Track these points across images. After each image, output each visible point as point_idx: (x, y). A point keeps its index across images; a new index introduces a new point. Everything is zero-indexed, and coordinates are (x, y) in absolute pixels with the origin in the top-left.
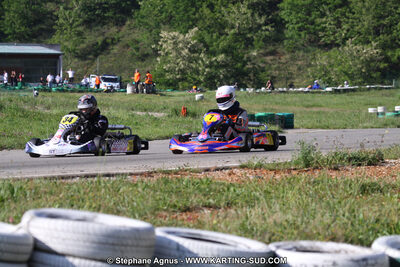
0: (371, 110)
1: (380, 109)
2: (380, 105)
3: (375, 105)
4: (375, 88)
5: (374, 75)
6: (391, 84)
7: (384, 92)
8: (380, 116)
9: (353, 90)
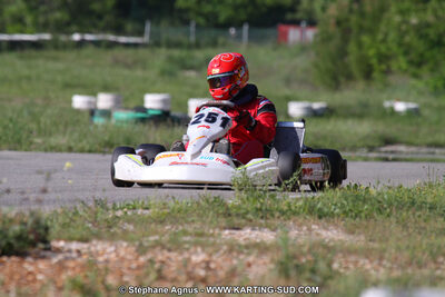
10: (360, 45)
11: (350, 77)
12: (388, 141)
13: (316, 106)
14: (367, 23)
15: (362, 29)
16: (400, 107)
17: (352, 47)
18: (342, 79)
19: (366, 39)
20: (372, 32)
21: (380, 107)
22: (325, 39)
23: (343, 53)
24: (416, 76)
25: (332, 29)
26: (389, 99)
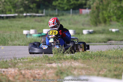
0: (25, 32)
1: (32, 31)
2: (33, 28)
3: (28, 29)
4: (30, 16)
5: (32, 6)
6: (42, 13)
7: (36, 18)
8: (28, 37)
9: (14, 17)
10: (103, 14)
11: (100, 23)
12: (109, 40)
13: (91, 31)
14: (105, 7)
15: (103, 9)
16: (114, 30)
17: (100, 14)
18: (98, 23)
19: (104, 12)
20: (106, 10)
21: (108, 30)
22: (93, 12)
23: (98, 16)
24: (118, 22)
25: (95, 9)
26: (111, 28)
